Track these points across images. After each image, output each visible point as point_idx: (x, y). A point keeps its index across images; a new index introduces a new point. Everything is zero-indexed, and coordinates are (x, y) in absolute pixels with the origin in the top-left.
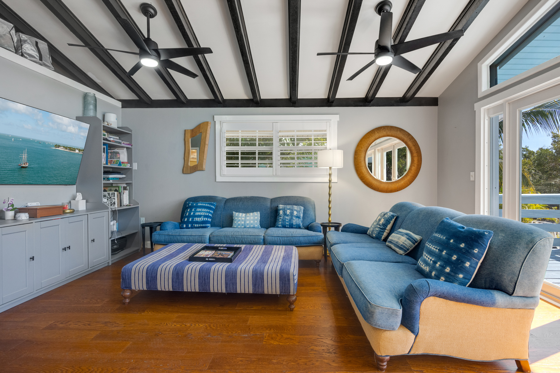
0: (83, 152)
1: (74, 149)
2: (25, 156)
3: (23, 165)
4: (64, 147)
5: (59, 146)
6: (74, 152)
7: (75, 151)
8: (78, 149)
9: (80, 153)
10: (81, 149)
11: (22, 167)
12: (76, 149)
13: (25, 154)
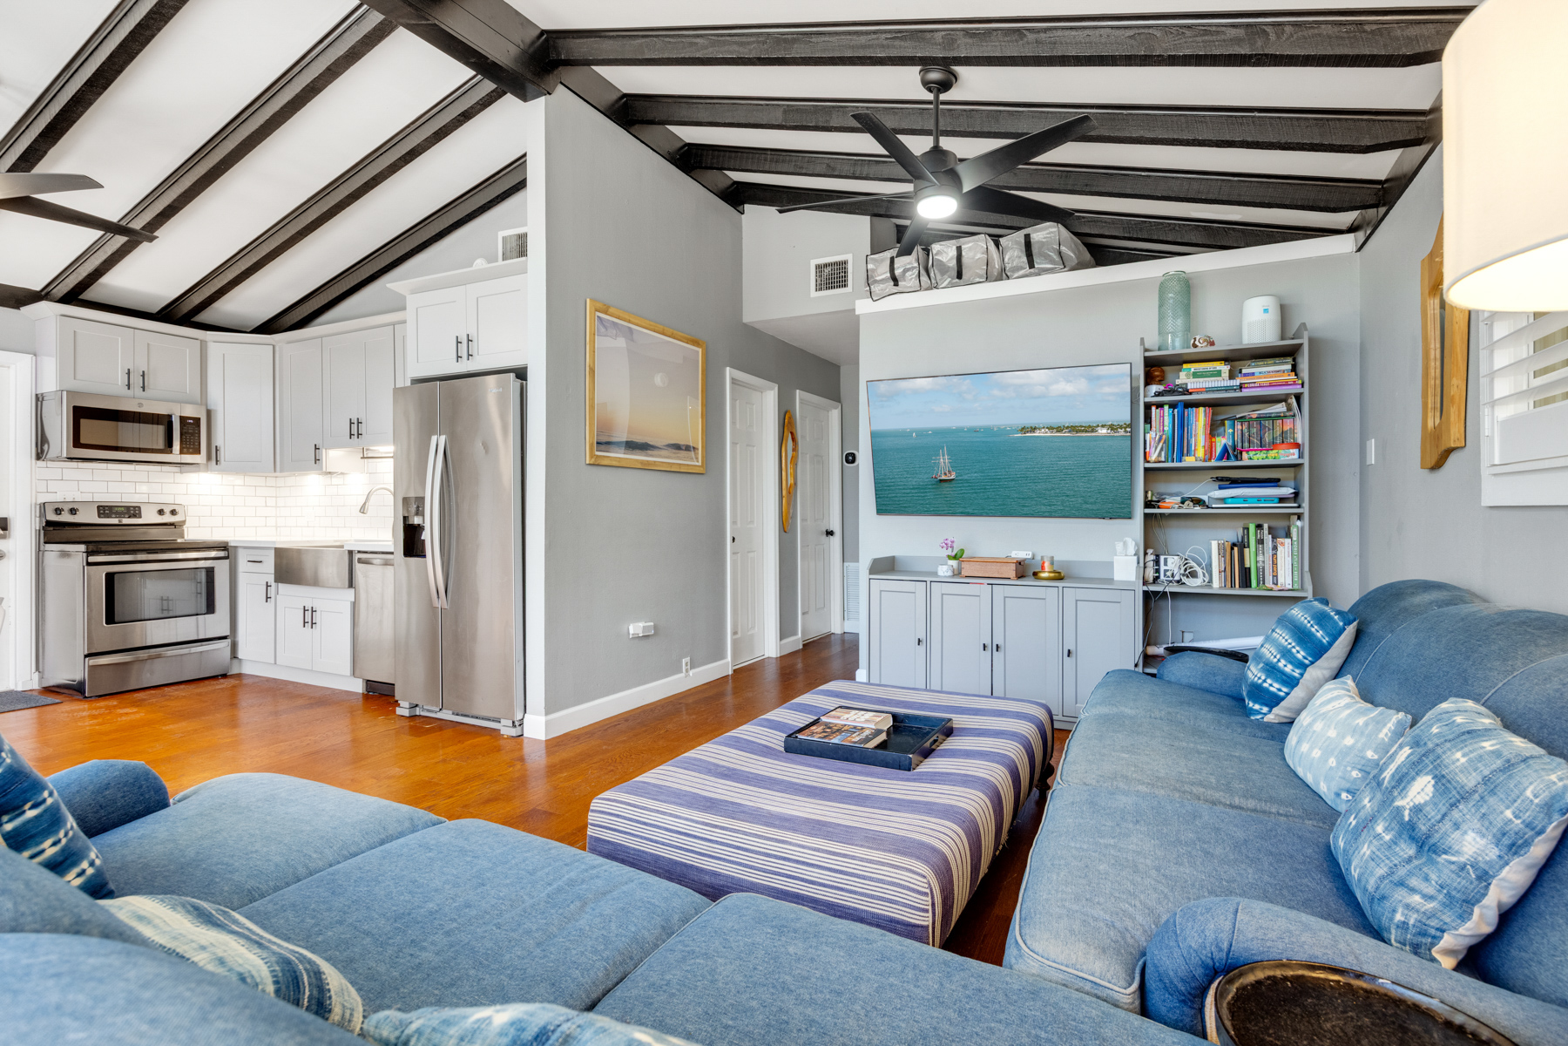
0: (1129, 430)
1: (1090, 426)
2: (944, 460)
3: (943, 477)
4: (1051, 428)
5: (1033, 429)
6: (1093, 434)
7: (1093, 431)
8: (1103, 426)
9: (1116, 434)
10: (1115, 424)
11: (941, 481)
12: (1098, 426)
13: (943, 456)
